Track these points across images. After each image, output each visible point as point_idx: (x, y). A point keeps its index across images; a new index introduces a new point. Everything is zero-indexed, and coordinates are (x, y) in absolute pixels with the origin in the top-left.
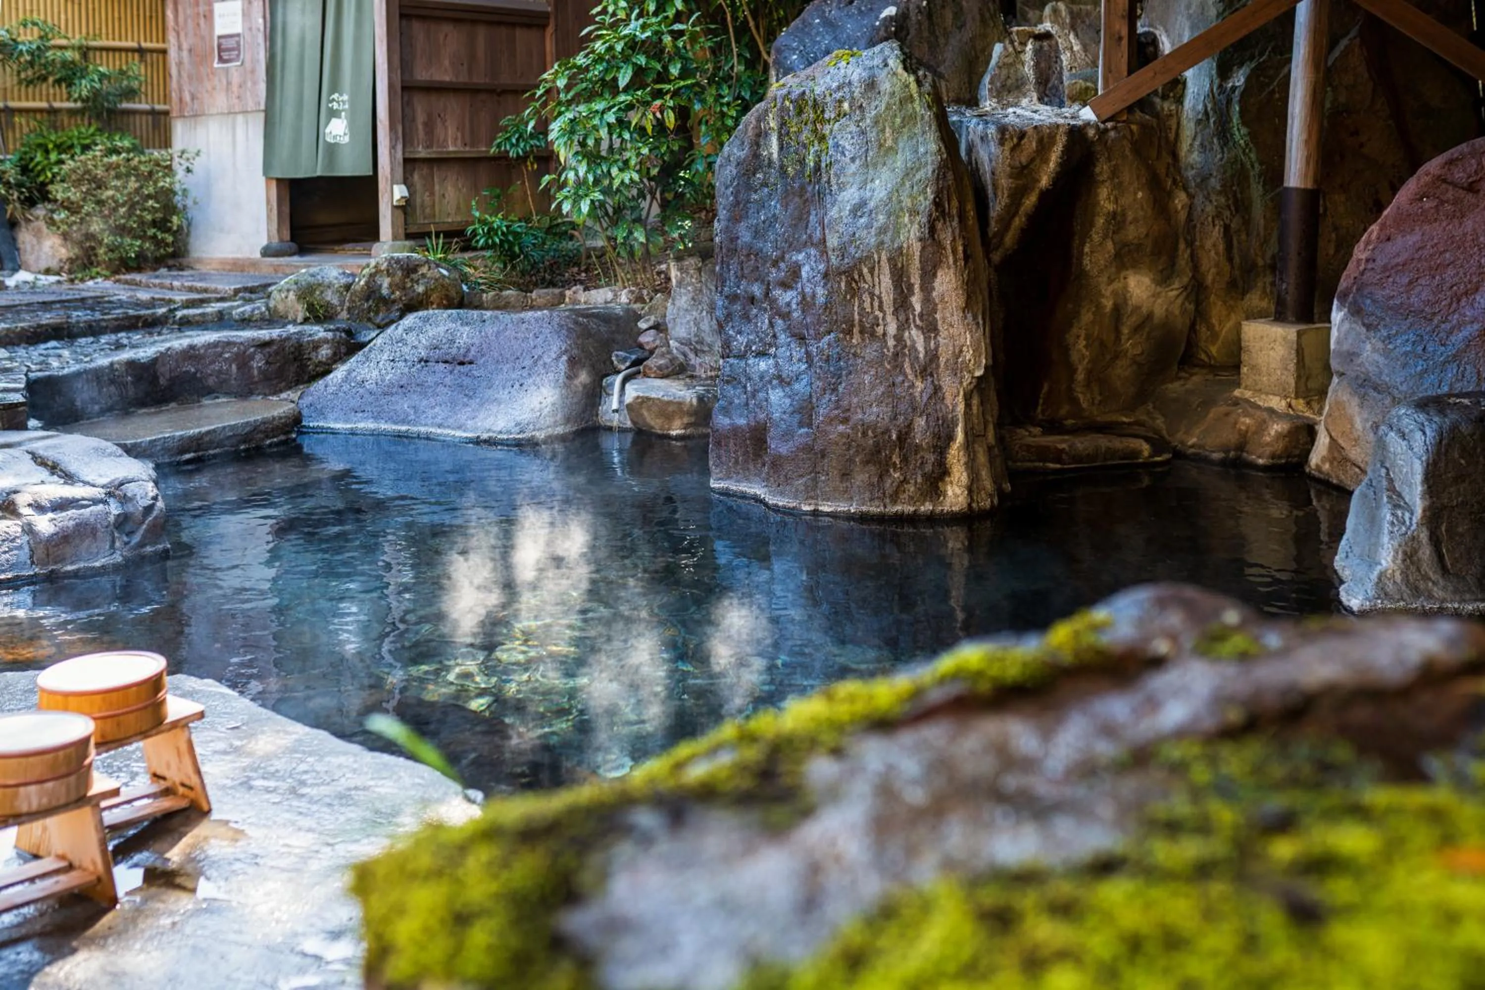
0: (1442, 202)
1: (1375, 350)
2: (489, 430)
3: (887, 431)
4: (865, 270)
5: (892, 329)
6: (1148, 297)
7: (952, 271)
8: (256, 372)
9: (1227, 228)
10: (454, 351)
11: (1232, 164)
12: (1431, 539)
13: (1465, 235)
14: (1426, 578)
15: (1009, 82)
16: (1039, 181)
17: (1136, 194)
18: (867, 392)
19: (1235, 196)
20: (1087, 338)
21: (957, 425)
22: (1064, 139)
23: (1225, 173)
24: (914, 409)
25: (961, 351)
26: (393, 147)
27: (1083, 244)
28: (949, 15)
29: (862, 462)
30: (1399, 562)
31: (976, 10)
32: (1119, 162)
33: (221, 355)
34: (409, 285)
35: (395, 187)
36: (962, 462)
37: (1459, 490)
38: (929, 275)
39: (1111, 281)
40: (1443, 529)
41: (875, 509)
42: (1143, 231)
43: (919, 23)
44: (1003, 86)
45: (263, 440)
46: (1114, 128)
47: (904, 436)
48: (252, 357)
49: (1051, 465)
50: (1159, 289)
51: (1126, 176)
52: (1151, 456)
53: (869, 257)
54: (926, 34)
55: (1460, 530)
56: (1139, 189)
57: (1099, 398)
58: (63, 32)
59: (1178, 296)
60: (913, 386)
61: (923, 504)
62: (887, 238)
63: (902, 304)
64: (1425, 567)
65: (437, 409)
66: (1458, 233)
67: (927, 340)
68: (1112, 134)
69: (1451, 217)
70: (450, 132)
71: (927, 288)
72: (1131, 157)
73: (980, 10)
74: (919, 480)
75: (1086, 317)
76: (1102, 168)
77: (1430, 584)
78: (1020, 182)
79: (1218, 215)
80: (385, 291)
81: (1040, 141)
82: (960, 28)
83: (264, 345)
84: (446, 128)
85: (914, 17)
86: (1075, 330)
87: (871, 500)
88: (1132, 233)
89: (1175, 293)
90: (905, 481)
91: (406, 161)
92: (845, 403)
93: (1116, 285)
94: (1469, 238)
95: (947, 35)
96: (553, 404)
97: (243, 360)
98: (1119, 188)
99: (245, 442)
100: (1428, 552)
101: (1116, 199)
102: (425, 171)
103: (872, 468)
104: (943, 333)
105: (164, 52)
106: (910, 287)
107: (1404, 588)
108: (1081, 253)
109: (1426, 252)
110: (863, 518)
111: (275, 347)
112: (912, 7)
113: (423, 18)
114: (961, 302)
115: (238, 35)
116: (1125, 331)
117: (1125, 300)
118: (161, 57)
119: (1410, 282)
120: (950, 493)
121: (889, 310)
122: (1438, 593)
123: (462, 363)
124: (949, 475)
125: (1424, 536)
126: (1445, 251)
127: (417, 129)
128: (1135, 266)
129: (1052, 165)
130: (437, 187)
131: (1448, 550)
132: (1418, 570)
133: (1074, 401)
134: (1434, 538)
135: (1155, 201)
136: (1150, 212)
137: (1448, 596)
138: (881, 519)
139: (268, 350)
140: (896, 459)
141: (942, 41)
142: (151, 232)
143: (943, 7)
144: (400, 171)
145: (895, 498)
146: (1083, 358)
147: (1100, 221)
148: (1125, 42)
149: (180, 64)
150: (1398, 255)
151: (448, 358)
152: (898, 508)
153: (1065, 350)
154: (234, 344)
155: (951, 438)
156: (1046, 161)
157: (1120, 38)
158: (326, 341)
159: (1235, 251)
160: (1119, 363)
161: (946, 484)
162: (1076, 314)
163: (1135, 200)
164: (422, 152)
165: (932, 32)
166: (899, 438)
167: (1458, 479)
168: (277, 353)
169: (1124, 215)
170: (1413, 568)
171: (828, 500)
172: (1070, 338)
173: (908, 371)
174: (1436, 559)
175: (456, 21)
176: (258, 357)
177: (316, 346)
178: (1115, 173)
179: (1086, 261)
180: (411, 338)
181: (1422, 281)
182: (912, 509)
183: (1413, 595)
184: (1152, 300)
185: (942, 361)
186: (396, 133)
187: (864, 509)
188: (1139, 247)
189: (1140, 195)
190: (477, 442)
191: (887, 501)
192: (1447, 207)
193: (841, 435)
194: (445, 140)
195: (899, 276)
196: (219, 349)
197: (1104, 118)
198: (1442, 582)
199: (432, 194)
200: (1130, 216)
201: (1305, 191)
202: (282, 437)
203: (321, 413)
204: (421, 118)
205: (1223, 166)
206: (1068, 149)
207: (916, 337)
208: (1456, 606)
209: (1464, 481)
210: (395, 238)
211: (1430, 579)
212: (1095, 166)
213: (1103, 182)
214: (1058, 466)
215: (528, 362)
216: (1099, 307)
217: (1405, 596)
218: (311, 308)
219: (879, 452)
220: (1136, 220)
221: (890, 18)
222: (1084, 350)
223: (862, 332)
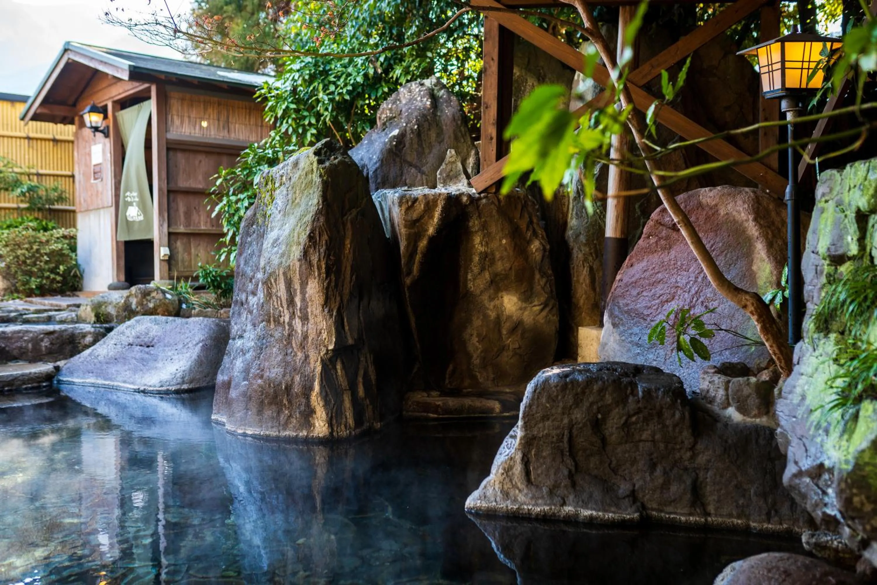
0: (660, 239)
1: (615, 341)
2: (145, 385)
3: (281, 383)
4: (273, 281)
5: (287, 319)
6: (517, 310)
7: (317, 280)
8: (44, 349)
9: (591, 268)
10: (146, 340)
11: (593, 226)
12: (523, 459)
13: (670, 260)
14: (515, 486)
15: (451, 174)
16: (427, 230)
17: (501, 241)
18: (273, 359)
19: (595, 247)
20: (479, 335)
21: (314, 381)
22: (443, 203)
23: (589, 231)
24: (295, 370)
25: (320, 333)
26: (161, 225)
27: (467, 274)
28: (433, 135)
29: (268, 403)
30: (499, 475)
31: (451, 131)
32: (488, 219)
33: (22, 338)
34: (145, 303)
35: (162, 249)
36: (321, 405)
37: (544, 426)
38: (304, 284)
39: (491, 299)
40: (533, 453)
41: (273, 433)
42: (508, 265)
43: (411, 139)
44: (448, 176)
45: (21, 385)
46: (485, 197)
47: (289, 388)
48: (42, 340)
49: (431, 415)
50: (524, 305)
51: (493, 229)
52: (502, 412)
53: (274, 272)
54: (416, 146)
55: (544, 454)
56: (503, 238)
57: (492, 376)
58: (19, 165)
59: (542, 310)
60: (296, 355)
61: (302, 431)
62: (284, 260)
63: (291, 302)
64: (516, 479)
65: (127, 373)
66: (666, 259)
67: (303, 325)
68: (484, 201)
69: (664, 249)
70: (202, 218)
71: (303, 292)
72: (496, 217)
73: (454, 131)
74: (298, 415)
75: (477, 322)
76: (474, 223)
77: (517, 491)
78: (413, 231)
79: (585, 260)
80: (134, 307)
81: (427, 204)
82: (440, 143)
83: (50, 333)
84: (199, 216)
85: (409, 136)
86: (469, 331)
87: (272, 427)
88: (500, 267)
89: (538, 308)
90: (290, 416)
91: (170, 234)
92: (262, 366)
93: (497, 302)
94: (672, 262)
95: (431, 147)
96: (184, 371)
97: (36, 340)
98: (488, 237)
99: (8, 386)
100: (519, 469)
101: (487, 243)
102: (185, 240)
103: (274, 407)
104: (311, 321)
105: (73, 176)
106: (295, 290)
107: (499, 493)
108: (466, 280)
109: (647, 274)
110: (267, 439)
111: (56, 335)
112: (408, 129)
113: (184, 151)
114: (322, 300)
115: (100, 164)
116: (504, 332)
117: (502, 312)
118: (71, 179)
119: (638, 294)
120: (317, 425)
121: (285, 306)
122: (521, 498)
123: (148, 347)
124: (315, 413)
125: (518, 457)
126: (658, 272)
127: (180, 216)
128: (507, 289)
129: (436, 220)
130: (193, 250)
131: (534, 468)
132: (511, 481)
133: (473, 377)
134: (526, 459)
135: (516, 245)
136: (511, 253)
137: (527, 501)
138: (277, 439)
139: (52, 336)
140: (285, 401)
141: (427, 151)
142: (47, 274)
143: (429, 130)
144: (166, 239)
145: (285, 426)
146: (477, 349)
147: (476, 259)
148: (494, 140)
149: (80, 182)
150: (633, 276)
151: (143, 343)
152: (287, 433)
153: (464, 344)
154: (31, 332)
155: (311, 389)
156: (432, 217)
157: (491, 138)
158: (90, 333)
159: (597, 283)
160: (505, 354)
161: (313, 418)
162: (469, 321)
163: (501, 245)
164: (182, 229)
165: (420, 145)
166: (286, 388)
167: (545, 418)
168: (57, 338)
169: (493, 254)
170: (507, 480)
171: (251, 426)
172: (466, 336)
173: (294, 345)
174: (524, 474)
175: (207, 153)
176: (46, 340)
177: (84, 336)
178: (484, 226)
179: (470, 285)
180: (127, 332)
181: (645, 294)
182: (295, 434)
183: (503, 499)
184: (521, 312)
185: (310, 339)
186: (163, 217)
187: (267, 433)
188: (506, 277)
189: (504, 241)
190: (138, 391)
191: (281, 428)
192: (663, 242)
193: (259, 386)
194: (199, 222)
195: (289, 284)
196: (21, 335)
197: (480, 191)
198: (525, 491)
199: (190, 254)
200: (498, 255)
201: (616, 239)
202: (35, 385)
203: (71, 373)
204: (182, 209)
205: (588, 227)
206: (445, 209)
207: (297, 324)
208: (530, 507)
209: (548, 419)
210: (162, 278)
211: (518, 488)
212: (469, 221)
213: (476, 232)
214: (436, 416)
215: (181, 346)
216: (486, 316)
217: (498, 499)
218: (97, 316)
219: (277, 397)
220: (502, 258)
221: (394, 137)
222: (477, 344)
223: (274, 321)
